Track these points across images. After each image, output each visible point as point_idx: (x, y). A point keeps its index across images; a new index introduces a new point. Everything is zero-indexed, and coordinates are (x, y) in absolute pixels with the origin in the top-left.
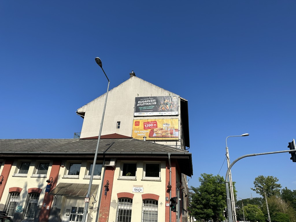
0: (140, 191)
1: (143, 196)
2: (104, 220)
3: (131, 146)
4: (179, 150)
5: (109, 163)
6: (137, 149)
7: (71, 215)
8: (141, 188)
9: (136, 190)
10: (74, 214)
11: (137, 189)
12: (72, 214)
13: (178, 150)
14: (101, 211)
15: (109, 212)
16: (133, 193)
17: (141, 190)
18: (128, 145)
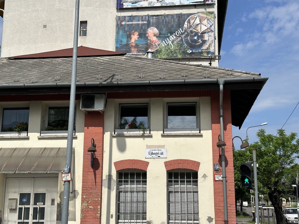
0: (160, 155)
1: (167, 164)
2: (92, 212)
3: (132, 70)
5: (92, 105)
6: (148, 74)
7: (21, 209)
8: (163, 150)
9: (152, 154)
10: (27, 206)
11: (154, 152)
12: (21, 206)
14: (84, 197)
15: (101, 198)
16: (147, 160)
17: (162, 154)
18: (124, 68)
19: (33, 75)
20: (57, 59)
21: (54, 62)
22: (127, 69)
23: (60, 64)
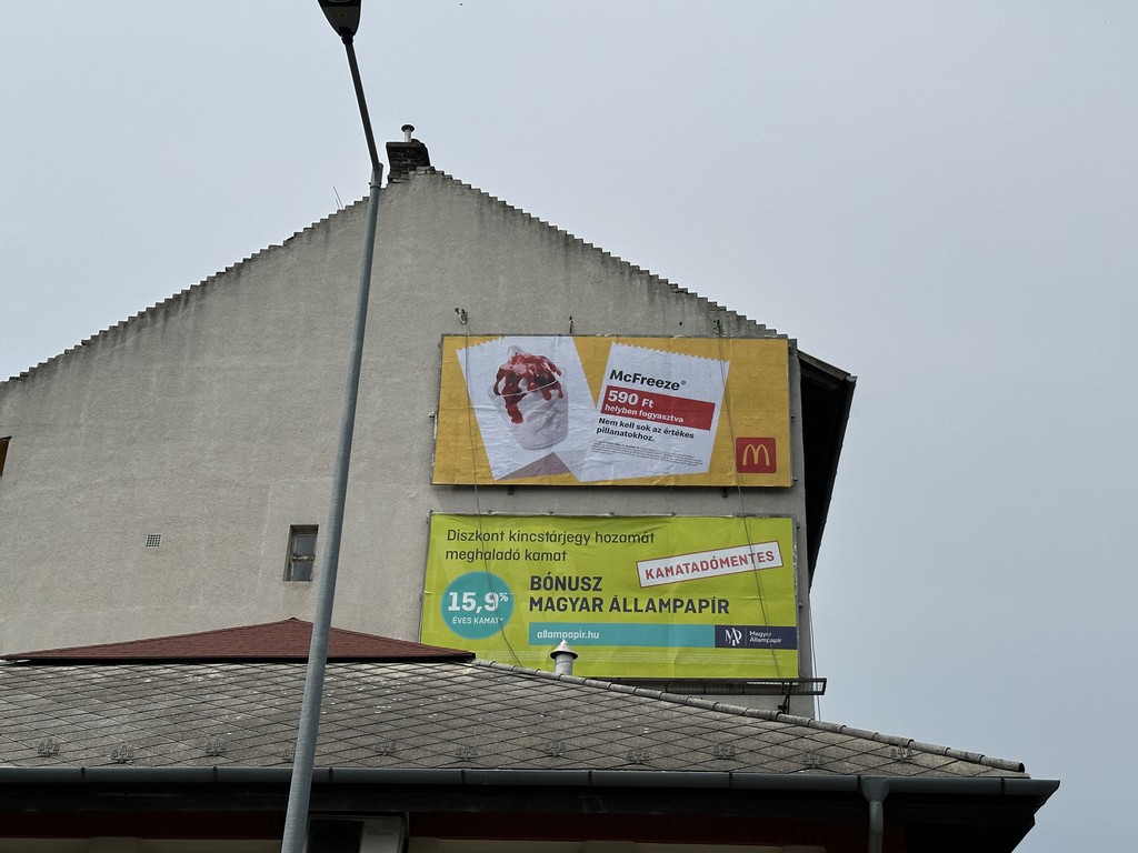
3: (508, 723)
4: (941, 760)
6: (577, 742)
13: (927, 759)
18: (475, 712)
19: (113, 730)
20: (202, 669)
21: (191, 679)
22: (488, 717)
23: (216, 689)
